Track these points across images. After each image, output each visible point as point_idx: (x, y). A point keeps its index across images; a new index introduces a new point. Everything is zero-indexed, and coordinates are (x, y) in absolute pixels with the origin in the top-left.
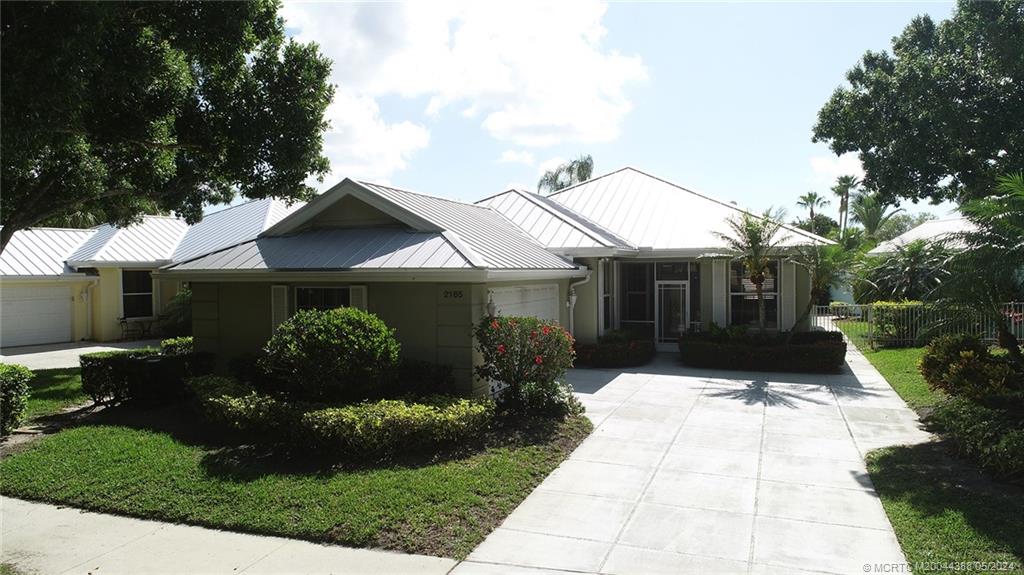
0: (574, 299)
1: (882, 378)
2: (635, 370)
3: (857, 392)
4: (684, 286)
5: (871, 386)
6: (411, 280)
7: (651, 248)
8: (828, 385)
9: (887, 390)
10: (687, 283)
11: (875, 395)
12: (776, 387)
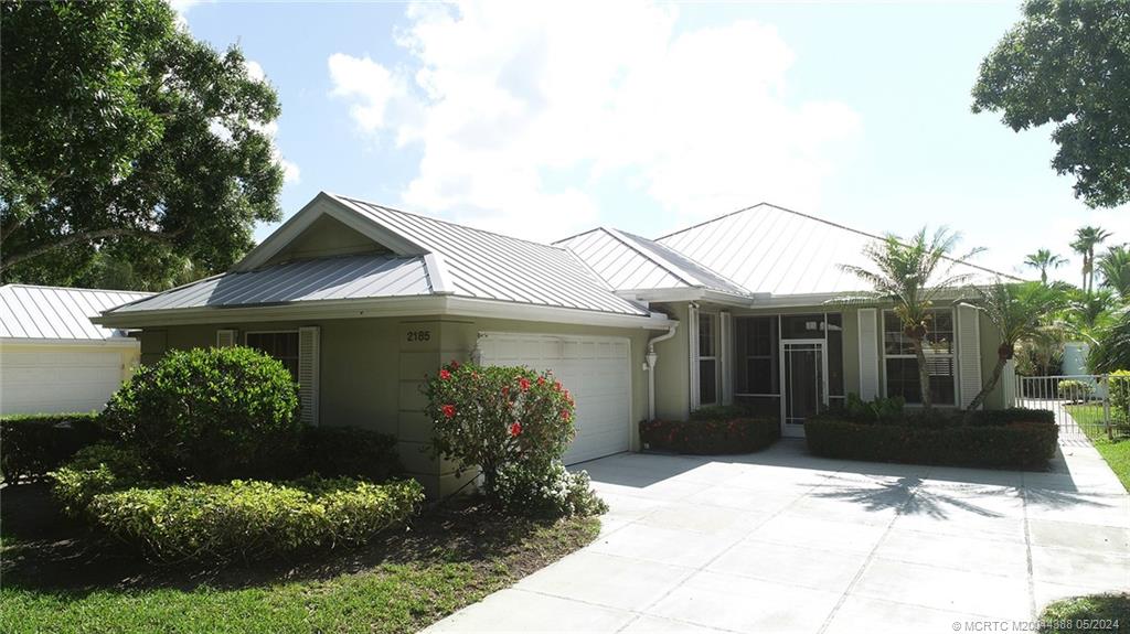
0: (652, 359)
1: (1115, 478)
2: (730, 458)
3: (1067, 498)
4: (819, 346)
5: (1092, 491)
6: (358, 316)
7: (769, 294)
8: (1021, 487)
9: (1117, 496)
10: (824, 342)
11: (1095, 504)
12: (934, 487)
